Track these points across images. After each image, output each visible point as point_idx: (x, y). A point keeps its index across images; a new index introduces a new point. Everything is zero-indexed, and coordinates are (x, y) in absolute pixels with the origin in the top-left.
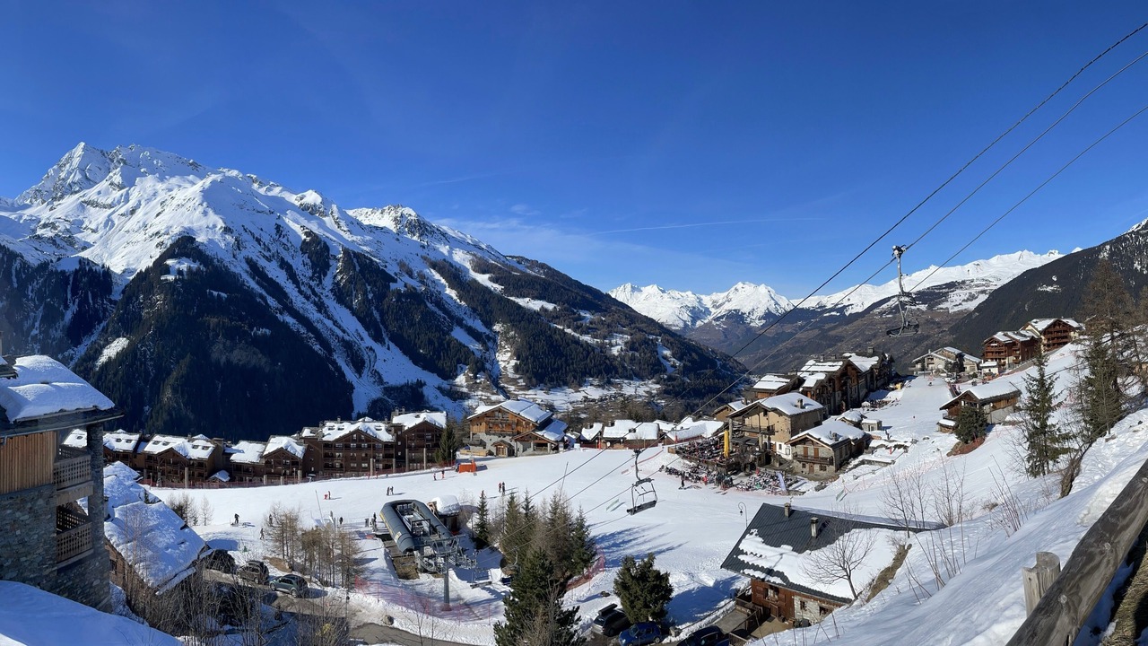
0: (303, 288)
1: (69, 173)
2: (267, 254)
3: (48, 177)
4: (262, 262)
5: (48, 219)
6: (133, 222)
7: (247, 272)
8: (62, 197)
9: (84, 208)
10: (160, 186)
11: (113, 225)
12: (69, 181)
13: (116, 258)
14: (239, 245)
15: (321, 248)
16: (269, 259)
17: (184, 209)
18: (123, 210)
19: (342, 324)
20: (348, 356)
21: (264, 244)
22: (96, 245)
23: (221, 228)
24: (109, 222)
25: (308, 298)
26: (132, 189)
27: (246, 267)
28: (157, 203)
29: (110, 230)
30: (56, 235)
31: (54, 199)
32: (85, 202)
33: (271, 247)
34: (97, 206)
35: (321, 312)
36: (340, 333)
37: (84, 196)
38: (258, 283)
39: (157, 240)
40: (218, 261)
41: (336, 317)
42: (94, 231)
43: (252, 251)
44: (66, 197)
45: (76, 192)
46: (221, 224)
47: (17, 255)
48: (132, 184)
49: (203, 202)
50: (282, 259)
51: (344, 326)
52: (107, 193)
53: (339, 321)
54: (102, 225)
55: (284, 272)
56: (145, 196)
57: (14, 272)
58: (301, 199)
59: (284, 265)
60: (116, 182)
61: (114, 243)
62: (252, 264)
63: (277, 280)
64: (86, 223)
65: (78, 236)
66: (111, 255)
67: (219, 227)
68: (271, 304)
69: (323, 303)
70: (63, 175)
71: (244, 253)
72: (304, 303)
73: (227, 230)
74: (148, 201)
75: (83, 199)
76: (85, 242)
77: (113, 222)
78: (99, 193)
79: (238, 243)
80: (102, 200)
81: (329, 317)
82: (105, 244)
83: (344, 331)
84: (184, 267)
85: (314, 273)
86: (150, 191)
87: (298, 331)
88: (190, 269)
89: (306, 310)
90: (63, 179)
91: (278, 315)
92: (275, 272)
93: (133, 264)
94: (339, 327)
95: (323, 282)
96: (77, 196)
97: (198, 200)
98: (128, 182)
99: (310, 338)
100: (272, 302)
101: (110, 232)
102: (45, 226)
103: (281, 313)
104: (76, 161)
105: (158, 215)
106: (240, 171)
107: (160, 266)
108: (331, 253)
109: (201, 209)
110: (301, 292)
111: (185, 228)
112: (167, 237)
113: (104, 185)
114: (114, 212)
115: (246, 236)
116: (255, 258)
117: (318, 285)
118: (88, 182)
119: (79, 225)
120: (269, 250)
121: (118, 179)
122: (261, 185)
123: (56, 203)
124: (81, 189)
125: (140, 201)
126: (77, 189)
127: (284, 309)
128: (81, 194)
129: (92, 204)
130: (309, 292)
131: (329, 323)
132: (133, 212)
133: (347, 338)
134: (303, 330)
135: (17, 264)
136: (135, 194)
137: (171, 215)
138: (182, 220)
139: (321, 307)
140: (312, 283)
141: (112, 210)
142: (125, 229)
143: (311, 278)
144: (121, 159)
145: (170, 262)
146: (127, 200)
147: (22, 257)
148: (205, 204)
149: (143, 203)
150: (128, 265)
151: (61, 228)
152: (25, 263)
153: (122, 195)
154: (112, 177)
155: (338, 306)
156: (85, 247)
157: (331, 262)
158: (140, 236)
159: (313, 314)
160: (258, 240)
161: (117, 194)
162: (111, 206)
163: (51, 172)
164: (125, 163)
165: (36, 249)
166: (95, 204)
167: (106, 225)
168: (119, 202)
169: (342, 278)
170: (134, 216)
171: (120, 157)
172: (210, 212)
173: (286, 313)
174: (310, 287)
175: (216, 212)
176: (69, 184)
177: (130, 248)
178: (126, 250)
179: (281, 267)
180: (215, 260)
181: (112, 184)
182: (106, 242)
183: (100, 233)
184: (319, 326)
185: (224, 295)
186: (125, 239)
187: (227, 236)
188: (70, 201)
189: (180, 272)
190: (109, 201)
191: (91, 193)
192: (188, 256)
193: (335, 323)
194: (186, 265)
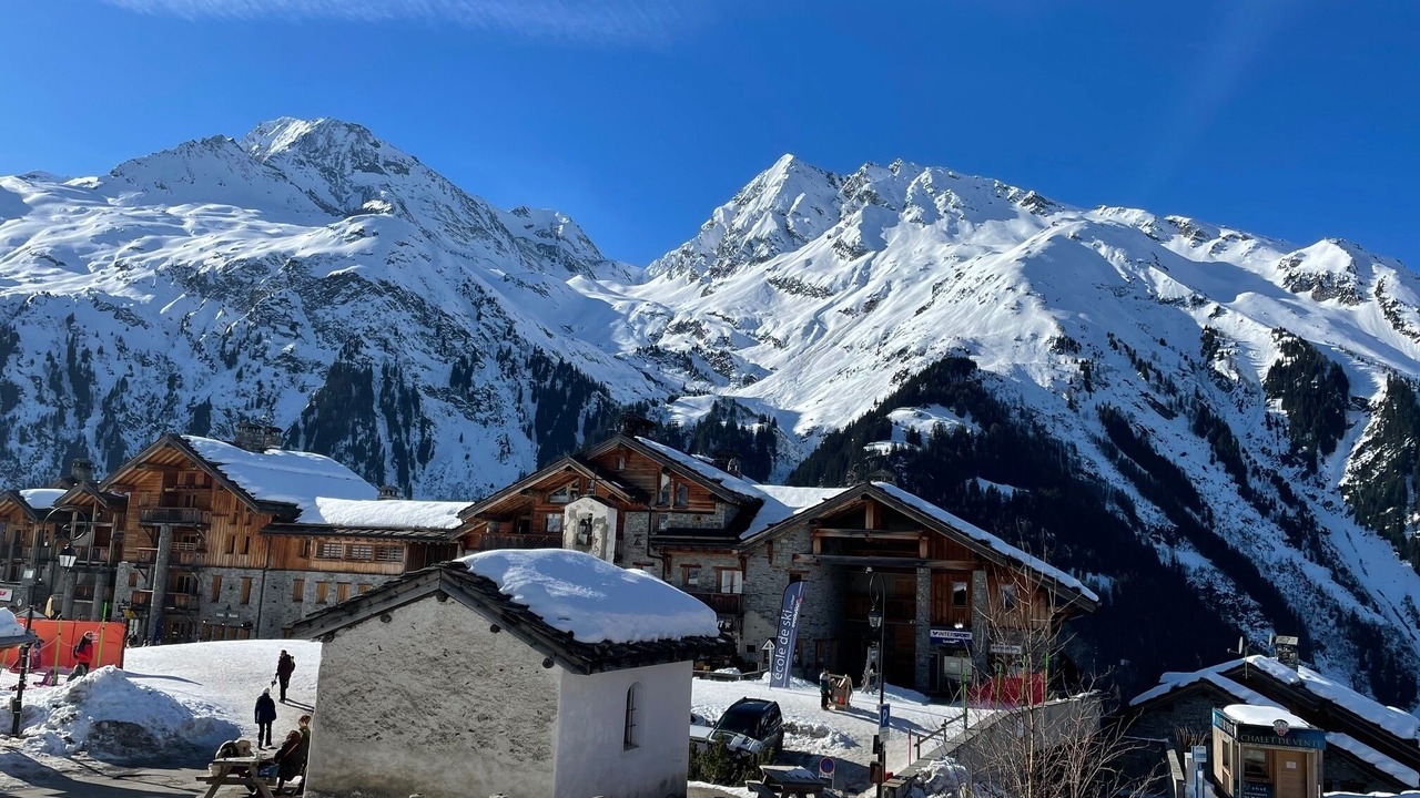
0: (1254, 483)
1: (753, 219)
2: (1162, 399)
3: (712, 225)
4: (1147, 419)
5: (690, 314)
6: (865, 330)
7: (1096, 440)
8: (731, 269)
9: (770, 294)
10: (943, 250)
11: (823, 331)
12: (750, 236)
13: (807, 403)
14: (1088, 379)
15: (1322, 383)
16: (1167, 413)
17: (973, 299)
18: (849, 303)
19: (1362, 579)
20: (1363, 666)
21: (1159, 376)
22: (776, 374)
23: (1051, 339)
24: (815, 326)
25: (1264, 508)
26: (882, 254)
27: (1099, 430)
28: (926, 289)
29: (813, 343)
30: (697, 349)
31: (716, 272)
32: (776, 282)
33: (1178, 383)
34: (798, 291)
35: (1298, 546)
36: (1347, 601)
37: (775, 268)
38: (1123, 468)
39: (898, 366)
40: (1022, 415)
41: (1348, 559)
42: (779, 344)
43: (1125, 393)
44: (740, 269)
45: (762, 260)
46: (1052, 331)
47: (594, 387)
48: (881, 246)
49: (1019, 282)
50: (1204, 411)
51: (1369, 584)
52: (825, 264)
53: (1356, 571)
54: (799, 332)
55: (1205, 444)
56: (905, 272)
57: (581, 421)
58: (1295, 263)
59: (1208, 425)
60: (848, 241)
61: (816, 370)
62: (1115, 423)
63: (1181, 463)
64: (768, 325)
65: (745, 353)
66: (799, 397)
67: (1047, 337)
68: (1144, 519)
69: (1310, 524)
70: (739, 222)
71: (1101, 397)
72: (1248, 521)
73: (1065, 345)
74: (909, 282)
75: (770, 275)
76: (756, 368)
77: (821, 323)
78: (808, 262)
79: (1087, 375)
80: (812, 279)
81: (1321, 559)
82: (795, 373)
83: (1364, 599)
84: (926, 426)
85: (1295, 446)
86: (918, 260)
87: (1210, 588)
88: (939, 430)
89: (1247, 539)
90: (738, 231)
91: (1162, 547)
92: (1179, 444)
93: (833, 418)
94: (1352, 586)
95: (1321, 468)
96: (762, 267)
97: (1007, 279)
98: (873, 240)
99: (1246, 609)
100: (1147, 512)
101: (813, 348)
102: (681, 328)
103: (1171, 542)
104: (770, 194)
105: (919, 312)
106: (1149, 210)
107: (876, 424)
108: (1352, 392)
109: (1011, 298)
110: (1246, 493)
111: (963, 341)
112: (918, 359)
113: (820, 246)
114: (831, 305)
115: (1115, 360)
116: (1126, 408)
117: (1305, 476)
118: (789, 239)
119: (748, 331)
120: (1171, 389)
121: (852, 235)
122: (1200, 238)
123: (716, 281)
124: (772, 254)
125: (889, 284)
126: (765, 253)
127: (1180, 532)
128: (770, 263)
129: (789, 288)
130: (1272, 494)
131: (1319, 575)
132: (871, 305)
133: (1366, 614)
134: (1224, 587)
135: (591, 406)
136: (884, 265)
137: (944, 312)
138: (965, 323)
139: (1302, 532)
140: (1286, 473)
141: (829, 300)
142: (845, 342)
143: (1287, 460)
144: (867, 192)
145: (898, 415)
146: (864, 280)
147: (604, 391)
148: (1022, 289)
149: (896, 286)
150: (822, 418)
151: (713, 335)
152: (607, 405)
153: (855, 269)
154: (841, 230)
155: (1357, 532)
156: (754, 375)
157: (1351, 417)
158: (869, 359)
159: (1271, 548)
160: (1141, 366)
161: (845, 266)
162: (826, 292)
163: (719, 214)
164: (874, 201)
165: (648, 377)
166: (794, 286)
167: (807, 331)
168: (845, 285)
169: (1378, 457)
170: (872, 314)
171: (866, 187)
172: (1033, 304)
173: (1185, 543)
174: (1277, 481)
175: (1046, 304)
176: (749, 242)
177: (841, 382)
178: (831, 388)
179: (1199, 430)
180: (1014, 414)
181: (838, 245)
182: (797, 369)
183: (792, 347)
184: (1283, 582)
185: (1007, 490)
186: (839, 364)
187: (1062, 358)
188: (747, 276)
189: (914, 437)
190: (826, 282)
191: (791, 264)
192: (946, 402)
193: (1341, 576)
194: (934, 420)
